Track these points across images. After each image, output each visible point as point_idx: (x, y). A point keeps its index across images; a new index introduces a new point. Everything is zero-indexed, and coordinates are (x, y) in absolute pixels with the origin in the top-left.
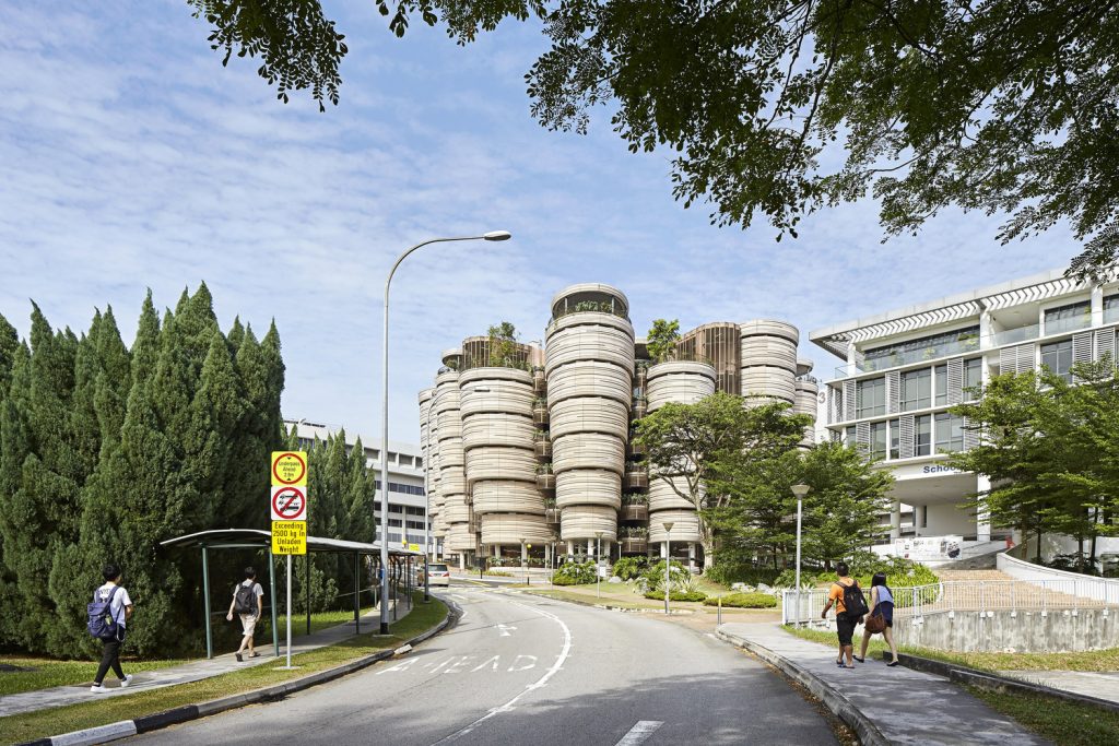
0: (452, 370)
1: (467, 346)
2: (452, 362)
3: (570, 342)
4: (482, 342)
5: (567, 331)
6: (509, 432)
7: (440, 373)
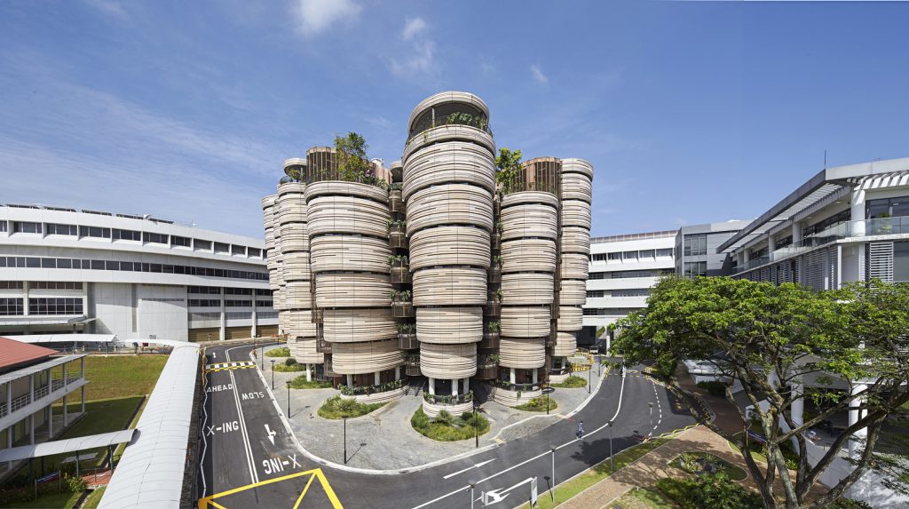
0: (295, 181)
1: (311, 157)
2: (295, 172)
3: (441, 159)
4: (328, 154)
5: (437, 146)
6: (365, 257)
7: (282, 182)
